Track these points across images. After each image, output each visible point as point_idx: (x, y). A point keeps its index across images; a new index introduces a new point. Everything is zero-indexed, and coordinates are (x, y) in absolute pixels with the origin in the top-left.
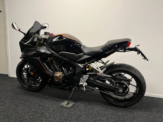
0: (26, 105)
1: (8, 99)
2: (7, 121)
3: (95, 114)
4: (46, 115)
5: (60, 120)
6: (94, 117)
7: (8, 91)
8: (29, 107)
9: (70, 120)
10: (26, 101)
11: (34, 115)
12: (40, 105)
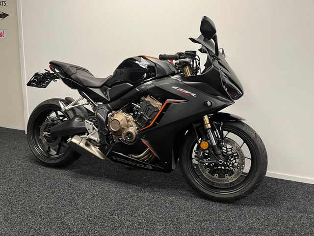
0: (47, 184)
1: (17, 173)
2: (9, 210)
3: (166, 207)
4: (78, 204)
5: (101, 213)
6: (164, 211)
7: (19, 160)
8: (51, 189)
9: (118, 215)
10: (49, 178)
11: (56, 202)
12: (70, 187)
